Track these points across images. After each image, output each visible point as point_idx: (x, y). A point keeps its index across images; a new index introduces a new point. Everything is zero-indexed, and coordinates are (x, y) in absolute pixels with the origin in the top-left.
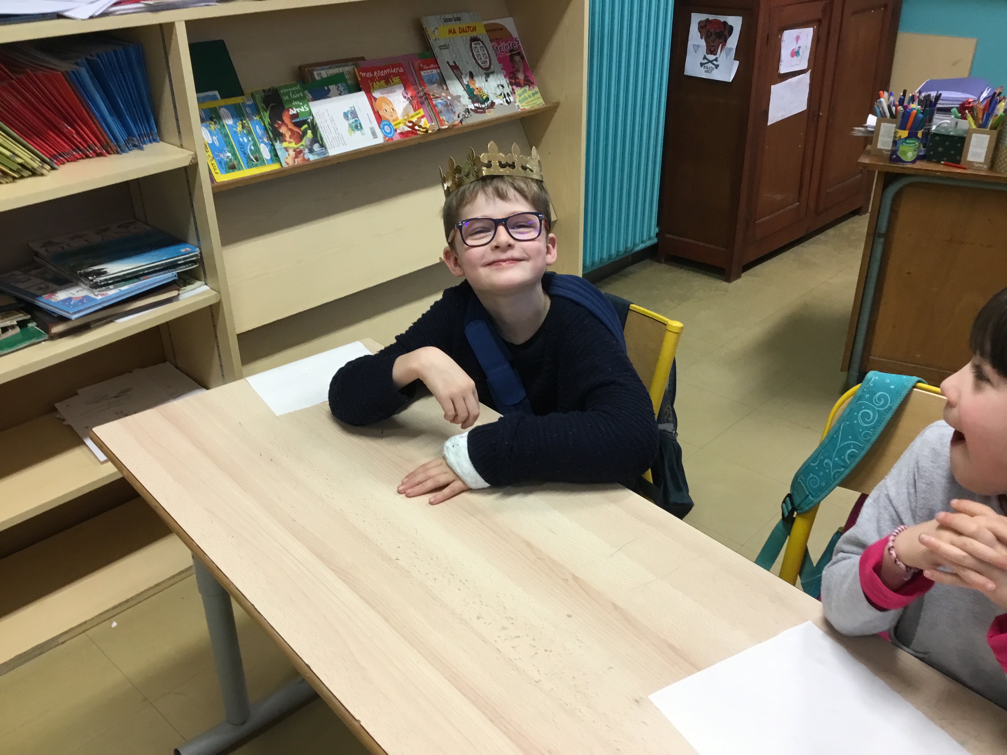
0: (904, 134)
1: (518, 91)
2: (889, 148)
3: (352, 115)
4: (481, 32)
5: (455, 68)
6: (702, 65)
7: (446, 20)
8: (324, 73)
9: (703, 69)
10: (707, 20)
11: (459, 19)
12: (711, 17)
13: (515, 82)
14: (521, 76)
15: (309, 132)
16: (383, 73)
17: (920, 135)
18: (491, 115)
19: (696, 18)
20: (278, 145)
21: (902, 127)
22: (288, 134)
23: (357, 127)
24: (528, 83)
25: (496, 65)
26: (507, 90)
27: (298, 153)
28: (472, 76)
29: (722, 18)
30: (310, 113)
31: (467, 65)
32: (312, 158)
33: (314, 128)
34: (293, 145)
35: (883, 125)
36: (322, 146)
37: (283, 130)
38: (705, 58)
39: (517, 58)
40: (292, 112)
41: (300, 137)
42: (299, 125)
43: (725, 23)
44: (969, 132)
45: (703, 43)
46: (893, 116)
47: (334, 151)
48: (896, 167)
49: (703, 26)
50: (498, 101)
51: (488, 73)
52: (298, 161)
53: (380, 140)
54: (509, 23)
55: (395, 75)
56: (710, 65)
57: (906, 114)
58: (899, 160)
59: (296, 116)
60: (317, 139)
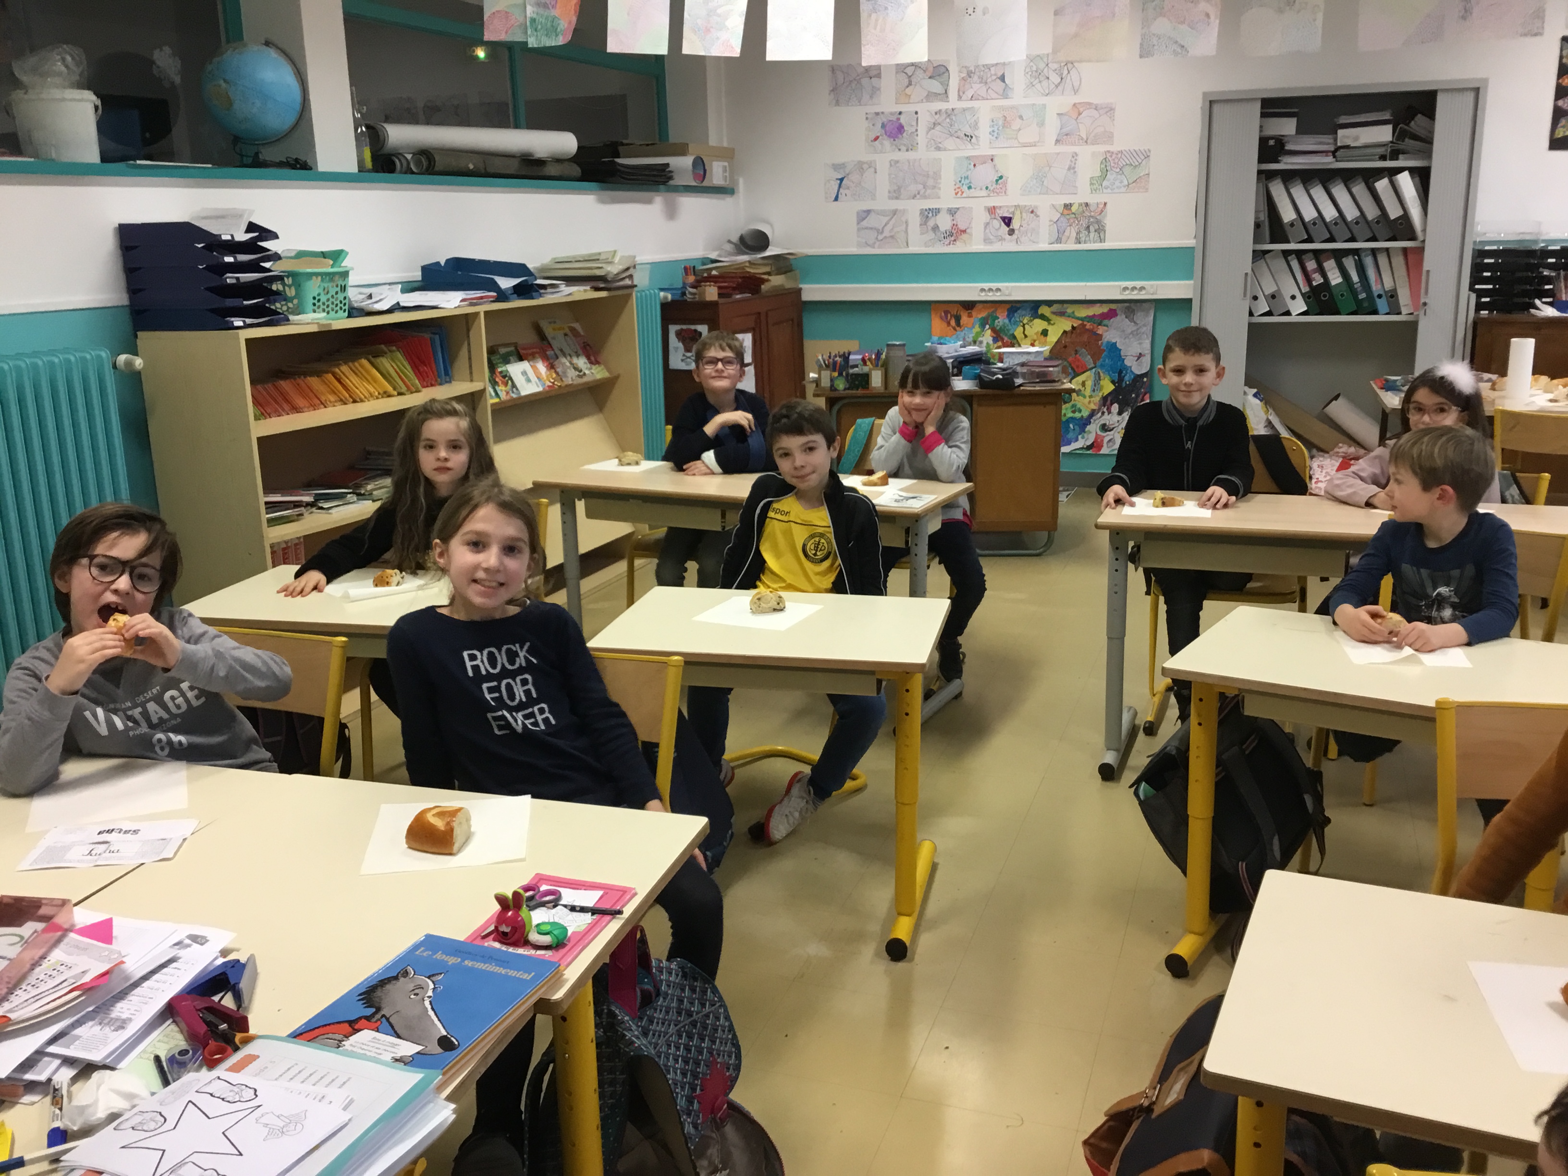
0: (836, 374)
1: (594, 367)
2: (829, 385)
3: (524, 373)
4: (567, 331)
5: (561, 350)
6: (682, 360)
7: (550, 323)
8: (503, 350)
9: (683, 364)
10: (682, 330)
11: (555, 322)
12: (684, 327)
13: (591, 363)
14: (593, 358)
15: (510, 382)
16: (530, 351)
17: (844, 374)
18: (585, 379)
19: (673, 329)
20: (497, 387)
21: (834, 370)
22: (500, 382)
23: (529, 380)
24: (597, 363)
25: (580, 352)
26: (589, 365)
27: (507, 393)
28: (571, 356)
29: (693, 327)
30: (507, 371)
31: (567, 350)
32: (514, 396)
33: (511, 379)
34: (504, 388)
35: (823, 372)
36: (517, 389)
37: (497, 380)
38: (684, 355)
39: (588, 348)
40: (500, 370)
41: (506, 384)
42: (504, 377)
43: (695, 331)
44: (871, 370)
45: (681, 345)
46: (827, 366)
47: (524, 393)
48: (833, 394)
49: (679, 334)
50: (587, 372)
51: (578, 356)
52: (508, 398)
53: (540, 389)
54: (577, 326)
55: (537, 353)
56: (689, 360)
57: (835, 363)
58: (836, 390)
59: (501, 372)
60: (514, 386)
